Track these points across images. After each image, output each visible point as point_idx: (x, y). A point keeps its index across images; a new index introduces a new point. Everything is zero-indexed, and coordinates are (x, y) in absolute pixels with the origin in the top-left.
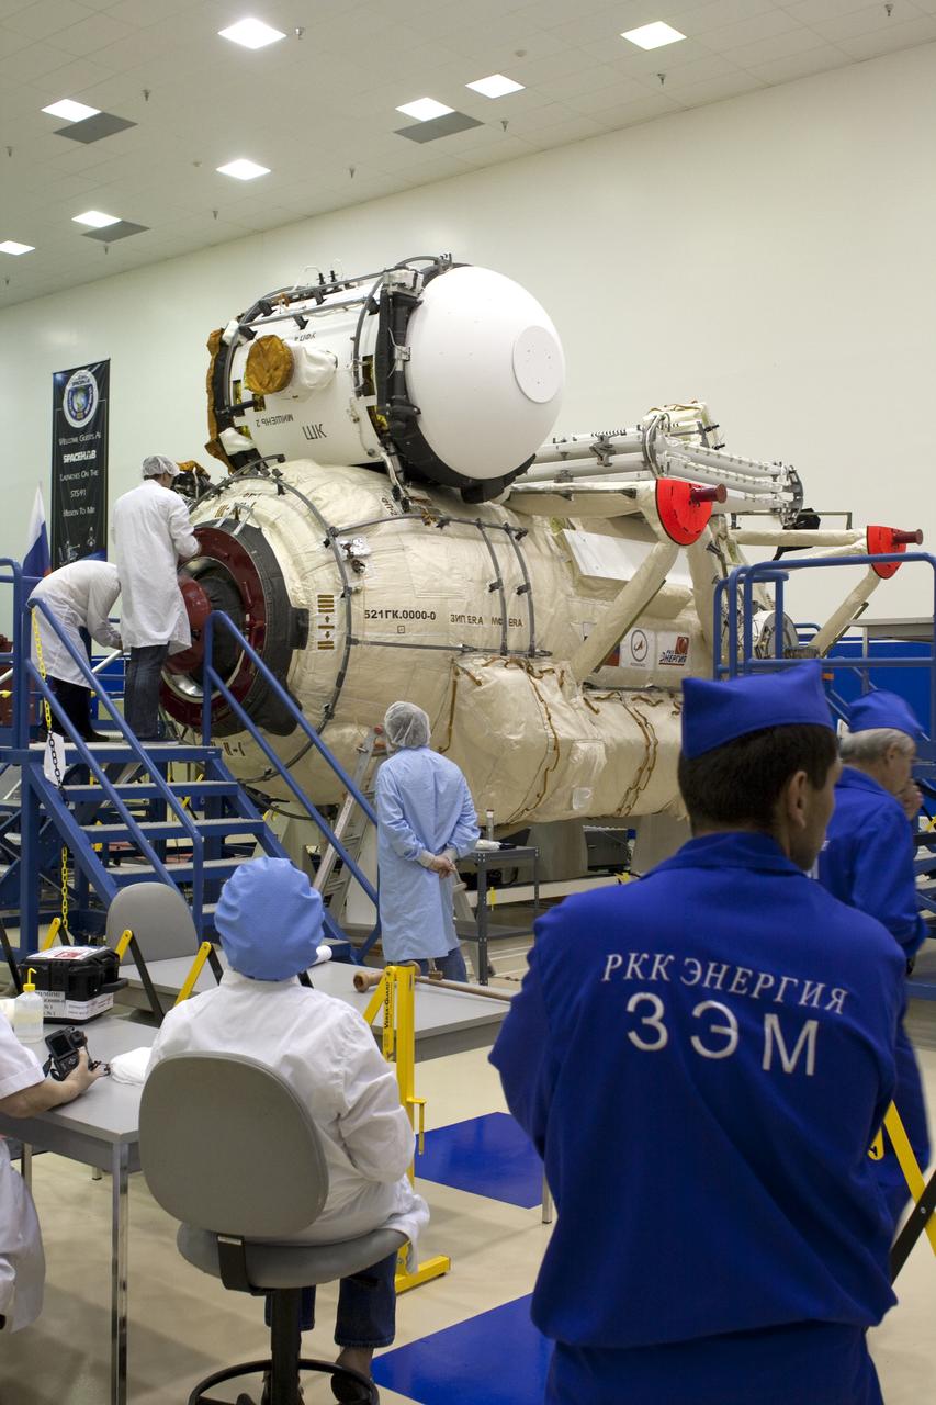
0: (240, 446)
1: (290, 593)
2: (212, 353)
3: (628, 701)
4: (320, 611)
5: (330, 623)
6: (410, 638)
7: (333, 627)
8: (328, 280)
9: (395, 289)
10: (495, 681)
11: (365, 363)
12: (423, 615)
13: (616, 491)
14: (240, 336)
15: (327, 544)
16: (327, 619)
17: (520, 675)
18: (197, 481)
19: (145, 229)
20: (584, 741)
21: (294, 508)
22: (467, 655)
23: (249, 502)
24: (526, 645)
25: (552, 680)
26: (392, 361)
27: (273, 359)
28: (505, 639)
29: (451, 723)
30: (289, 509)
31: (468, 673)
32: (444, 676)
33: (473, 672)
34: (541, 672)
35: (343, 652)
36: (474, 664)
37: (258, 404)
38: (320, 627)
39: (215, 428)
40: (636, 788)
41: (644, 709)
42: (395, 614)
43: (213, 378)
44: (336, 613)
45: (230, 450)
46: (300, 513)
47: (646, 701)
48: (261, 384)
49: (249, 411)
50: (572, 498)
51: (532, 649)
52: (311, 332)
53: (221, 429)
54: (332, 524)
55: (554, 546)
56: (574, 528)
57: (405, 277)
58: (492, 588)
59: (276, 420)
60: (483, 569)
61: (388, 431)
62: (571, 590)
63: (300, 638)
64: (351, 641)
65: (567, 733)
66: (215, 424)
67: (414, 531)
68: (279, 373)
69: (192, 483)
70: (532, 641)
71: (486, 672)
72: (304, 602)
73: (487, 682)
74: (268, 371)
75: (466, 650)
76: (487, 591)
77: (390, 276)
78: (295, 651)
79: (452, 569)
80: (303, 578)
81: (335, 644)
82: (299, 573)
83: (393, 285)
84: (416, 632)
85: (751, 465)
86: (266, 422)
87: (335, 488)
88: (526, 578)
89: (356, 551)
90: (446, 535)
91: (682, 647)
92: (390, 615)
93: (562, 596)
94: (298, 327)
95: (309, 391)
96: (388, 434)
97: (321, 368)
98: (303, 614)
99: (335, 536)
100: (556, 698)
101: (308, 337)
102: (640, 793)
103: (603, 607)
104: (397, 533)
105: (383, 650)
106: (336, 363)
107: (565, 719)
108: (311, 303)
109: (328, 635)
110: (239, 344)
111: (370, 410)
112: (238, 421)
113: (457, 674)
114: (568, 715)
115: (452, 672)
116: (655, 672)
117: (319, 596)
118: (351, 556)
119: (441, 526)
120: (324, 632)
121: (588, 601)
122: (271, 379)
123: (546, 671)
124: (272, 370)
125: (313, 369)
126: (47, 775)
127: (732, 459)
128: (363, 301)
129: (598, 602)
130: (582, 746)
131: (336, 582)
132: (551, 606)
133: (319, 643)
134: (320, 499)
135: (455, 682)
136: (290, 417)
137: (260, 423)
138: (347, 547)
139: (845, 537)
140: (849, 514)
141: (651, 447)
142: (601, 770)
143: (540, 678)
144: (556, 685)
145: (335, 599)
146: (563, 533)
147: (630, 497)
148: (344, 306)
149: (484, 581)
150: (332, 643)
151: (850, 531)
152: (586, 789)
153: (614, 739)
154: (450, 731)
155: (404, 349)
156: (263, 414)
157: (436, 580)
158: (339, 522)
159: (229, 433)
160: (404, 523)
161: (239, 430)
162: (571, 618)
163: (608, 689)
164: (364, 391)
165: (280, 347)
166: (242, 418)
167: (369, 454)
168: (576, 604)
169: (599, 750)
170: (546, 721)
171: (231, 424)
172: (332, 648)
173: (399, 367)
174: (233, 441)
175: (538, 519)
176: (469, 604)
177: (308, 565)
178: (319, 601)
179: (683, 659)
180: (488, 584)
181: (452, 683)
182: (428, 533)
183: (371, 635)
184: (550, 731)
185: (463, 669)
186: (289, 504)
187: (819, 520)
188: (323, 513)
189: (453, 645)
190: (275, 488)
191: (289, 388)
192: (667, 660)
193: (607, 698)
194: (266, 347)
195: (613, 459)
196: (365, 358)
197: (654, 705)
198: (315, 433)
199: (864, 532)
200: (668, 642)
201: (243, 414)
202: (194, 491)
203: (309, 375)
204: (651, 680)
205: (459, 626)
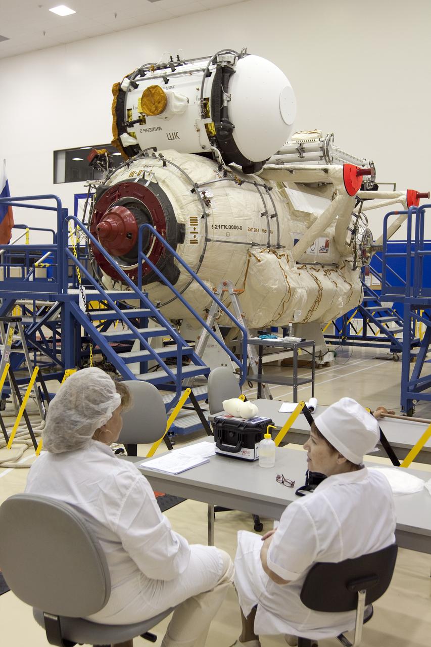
0: (130, 142)
1: (176, 216)
2: (114, 95)
3: (308, 269)
4: (191, 225)
5: (196, 231)
6: (232, 239)
7: (197, 233)
8: (175, 60)
9: (225, 64)
10: (266, 260)
11: (205, 102)
12: (236, 227)
13: (320, 169)
14: (131, 86)
15: (193, 191)
16: (195, 229)
17: (274, 256)
18: (107, 160)
19: (7, 39)
20: (299, 288)
21: (173, 173)
22: (253, 247)
23: (149, 169)
24: (275, 243)
25: (284, 259)
26: (222, 101)
27: (157, 98)
28: (269, 239)
29: (245, 280)
30: (171, 174)
31: (255, 256)
32: (244, 257)
33: (257, 255)
34: (280, 256)
35: (203, 245)
36: (256, 251)
37: (142, 121)
38: (191, 233)
39: (117, 133)
40: (312, 310)
41: (314, 272)
42: (225, 227)
43: (116, 107)
44: (199, 226)
45: (125, 144)
46: (177, 176)
47: (314, 269)
48: (150, 111)
49: (137, 125)
50: (294, 173)
51: (278, 244)
52: (172, 85)
53: (120, 134)
54: (195, 182)
55: (280, 196)
56: (285, 187)
57: (230, 57)
58: (263, 215)
59: (151, 130)
60: (258, 206)
61: (214, 137)
62: (289, 217)
63: (181, 238)
64: (207, 240)
65: (293, 285)
66: (117, 131)
67: (231, 186)
68: (161, 105)
69: (105, 160)
70: (278, 240)
71: (262, 256)
72: (183, 220)
73: (263, 260)
74: (154, 104)
75: (253, 245)
76: (260, 217)
77: (223, 57)
78: (178, 244)
79: (247, 205)
80: (181, 208)
81: (198, 241)
82: (179, 206)
83: (224, 62)
84: (234, 236)
85: (357, 160)
86: (146, 130)
87: (193, 164)
88: (275, 211)
89: (208, 195)
90: (242, 189)
91: (327, 245)
92: (223, 227)
93: (286, 220)
94: (164, 82)
95: (173, 115)
96: (214, 138)
97: (182, 103)
98: (182, 226)
99: (198, 187)
100: (286, 268)
101: (170, 87)
102: (314, 312)
103: (301, 225)
104: (223, 187)
105: (220, 244)
106: (188, 101)
107: (291, 278)
108: (169, 71)
109: (195, 237)
110: (130, 90)
111: (206, 125)
112: (129, 130)
113: (251, 256)
114: (292, 276)
115: (248, 255)
116: (318, 256)
117: (191, 217)
118: (205, 198)
119: (240, 184)
120: (193, 235)
121: (295, 222)
122: (157, 108)
123: (282, 255)
124: (156, 104)
125: (178, 104)
126: (81, 307)
127: (351, 157)
128: (204, 70)
129: (298, 223)
130: (299, 291)
131: (198, 211)
132: (283, 224)
133: (191, 241)
134: (187, 169)
135: (249, 260)
136: (160, 128)
137: (142, 131)
138: (204, 193)
139: (391, 195)
140: (395, 184)
141: (327, 149)
142: (305, 302)
143: (280, 258)
144: (286, 262)
145: (198, 219)
146: (284, 190)
147: (326, 172)
148: (190, 72)
149: (259, 212)
150: (197, 240)
151: (395, 192)
152: (299, 311)
153: (308, 287)
154: (244, 284)
155: (228, 95)
156: (144, 126)
157: (241, 211)
158: (198, 181)
159: (124, 136)
160: (225, 182)
161: (129, 134)
162: (290, 230)
163: (303, 264)
164: (205, 116)
165: (161, 92)
166: (131, 128)
167: (203, 148)
168: (291, 223)
169: (304, 291)
170: (285, 279)
171: (126, 131)
172: (197, 243)
173: (225, 104)
174: (127, 140)
175: (272, 182)
176: (254, 223)
177: (184, 202)
178: (190, 220)
179: (327, 250)
180: (260, 213)
181: (247, 261)
182: (236, 187)
183: (215, 237)
184: (287, 283)
185: (252, 254)
186: (170, 171)
187: (378, 187)
188: (190, 176)
189: (249, 242)
190: (161, 163)
191: (164, 113)
192: (322, 251)
193: (302, 268)
194: (153, 92)
195: (305, 155)
196: (205, 99)
197: (318, 271)
198: (174, 136)
199: (405, 192)
200: (321, 242)
201: (133, 126)
202: (106, 164)
203: (176, 107)
204: (316, 260)
205: (251, 233)
